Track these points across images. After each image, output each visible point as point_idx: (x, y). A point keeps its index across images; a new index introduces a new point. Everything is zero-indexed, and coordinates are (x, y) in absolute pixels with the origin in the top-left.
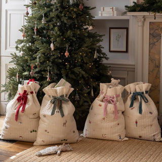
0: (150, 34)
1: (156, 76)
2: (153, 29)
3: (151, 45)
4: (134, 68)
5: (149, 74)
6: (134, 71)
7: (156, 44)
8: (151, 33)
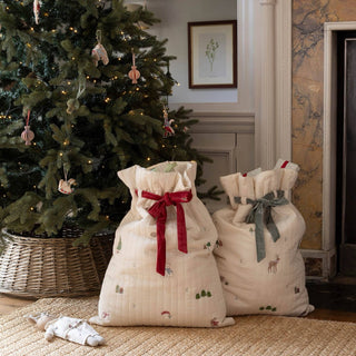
0: (293, 25)
1: (313, 142)
2: (301, 11)
3: (296, 58)
4: (253, 124)
5: (293, 136)
6: (252, 132)
7: (310, 52)
8: (297, 22)
